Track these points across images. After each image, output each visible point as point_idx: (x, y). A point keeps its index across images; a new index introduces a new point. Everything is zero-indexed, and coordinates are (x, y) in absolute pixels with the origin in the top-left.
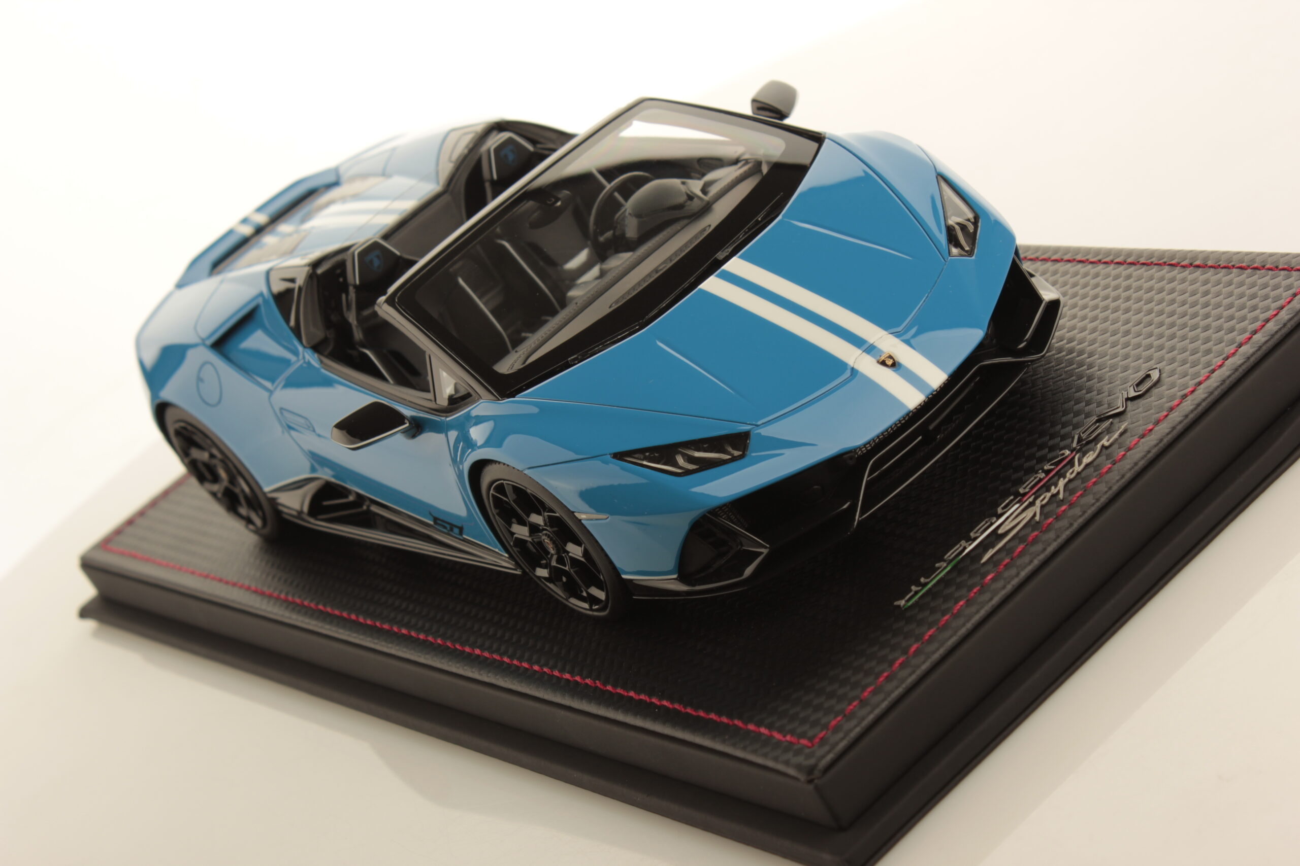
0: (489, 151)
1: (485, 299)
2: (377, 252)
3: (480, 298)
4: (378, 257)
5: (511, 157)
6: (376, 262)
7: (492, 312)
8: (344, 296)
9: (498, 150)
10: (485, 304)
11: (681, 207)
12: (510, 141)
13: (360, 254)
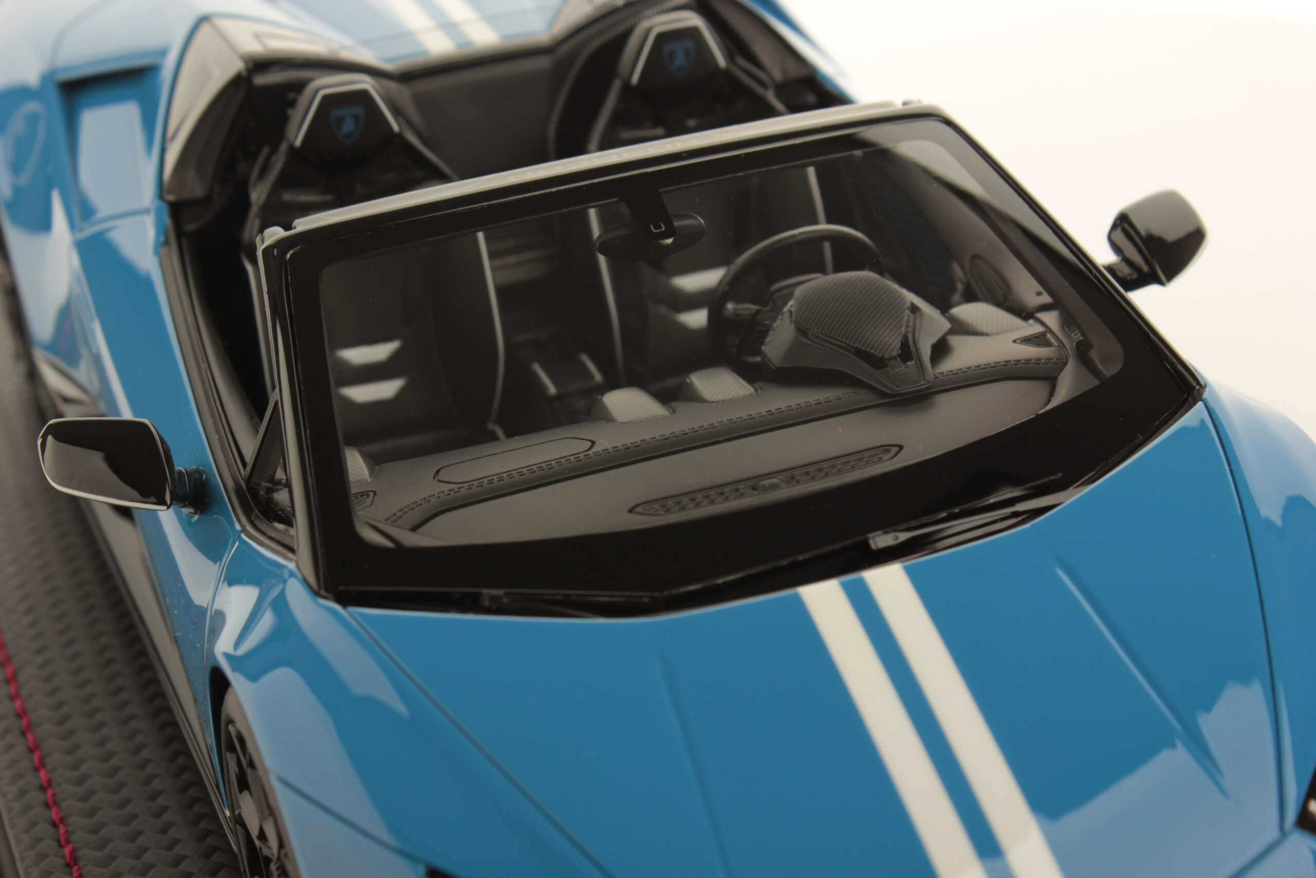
0: (648, 31)
1: (499, 262)
2: (360, 110)
3: (492, 255)
4: (356, 118)
5: (680, 60)
6: (349, 126)
7: (500, 290)
8: (266, 150)
9: (664, 38)
10: (493, 269)
11: (878, 362)
12: (692, 33)
13: (327, 99)
